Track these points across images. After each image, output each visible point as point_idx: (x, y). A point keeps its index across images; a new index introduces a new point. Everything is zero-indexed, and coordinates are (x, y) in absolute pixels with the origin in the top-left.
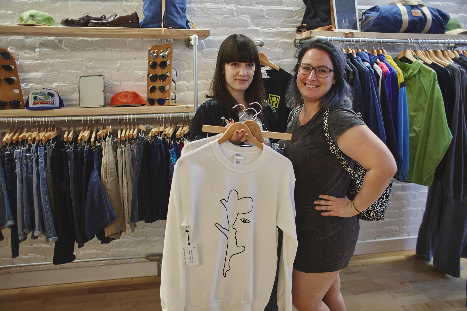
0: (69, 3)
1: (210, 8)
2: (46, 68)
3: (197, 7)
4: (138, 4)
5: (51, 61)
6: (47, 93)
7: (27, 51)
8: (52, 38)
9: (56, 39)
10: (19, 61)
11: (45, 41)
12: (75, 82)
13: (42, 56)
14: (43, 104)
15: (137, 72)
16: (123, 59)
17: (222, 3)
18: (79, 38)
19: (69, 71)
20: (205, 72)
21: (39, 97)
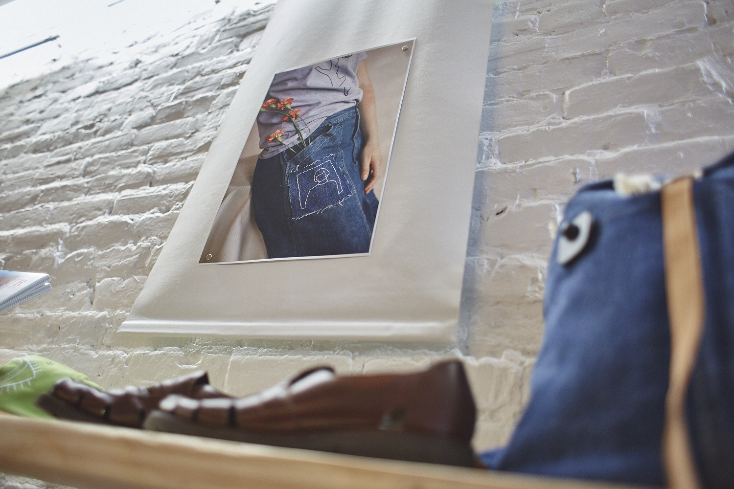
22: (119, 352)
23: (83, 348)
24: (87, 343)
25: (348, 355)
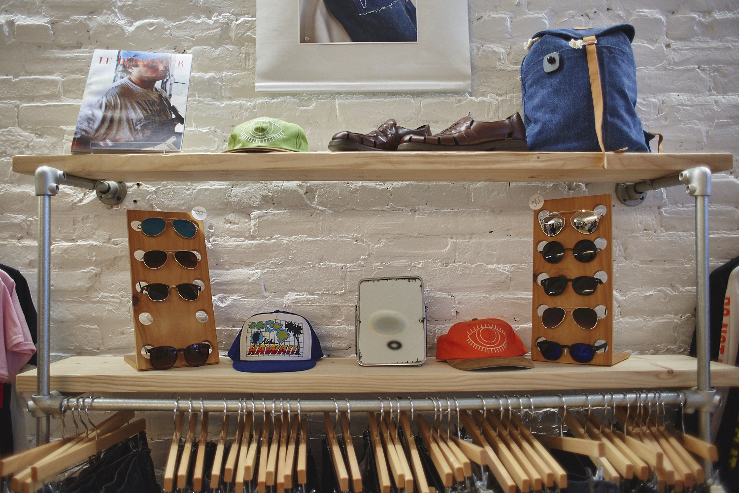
0: (337, 102)
1: (679, 105)
2: (270, 258)
3: (644, 103)
4: (500, 99)
5: (285, 240)
6: (284, 324)
7: (231, 217)
8: (292, 184)
9: (300, 186)
10: (211, 240)
11: (275, 192)
12: (337, 292)
13: (265, 227)
14: (274, 353)
15: (494, 266)
16: (462, 235)
17: (710, 90)
18: (354, 182)
19: (325, 263)
20: (667, 266)
21: (266, 335)
22: (244, 102)
23: (207, 100)
24: (208, 96)
25: (411, 98)
